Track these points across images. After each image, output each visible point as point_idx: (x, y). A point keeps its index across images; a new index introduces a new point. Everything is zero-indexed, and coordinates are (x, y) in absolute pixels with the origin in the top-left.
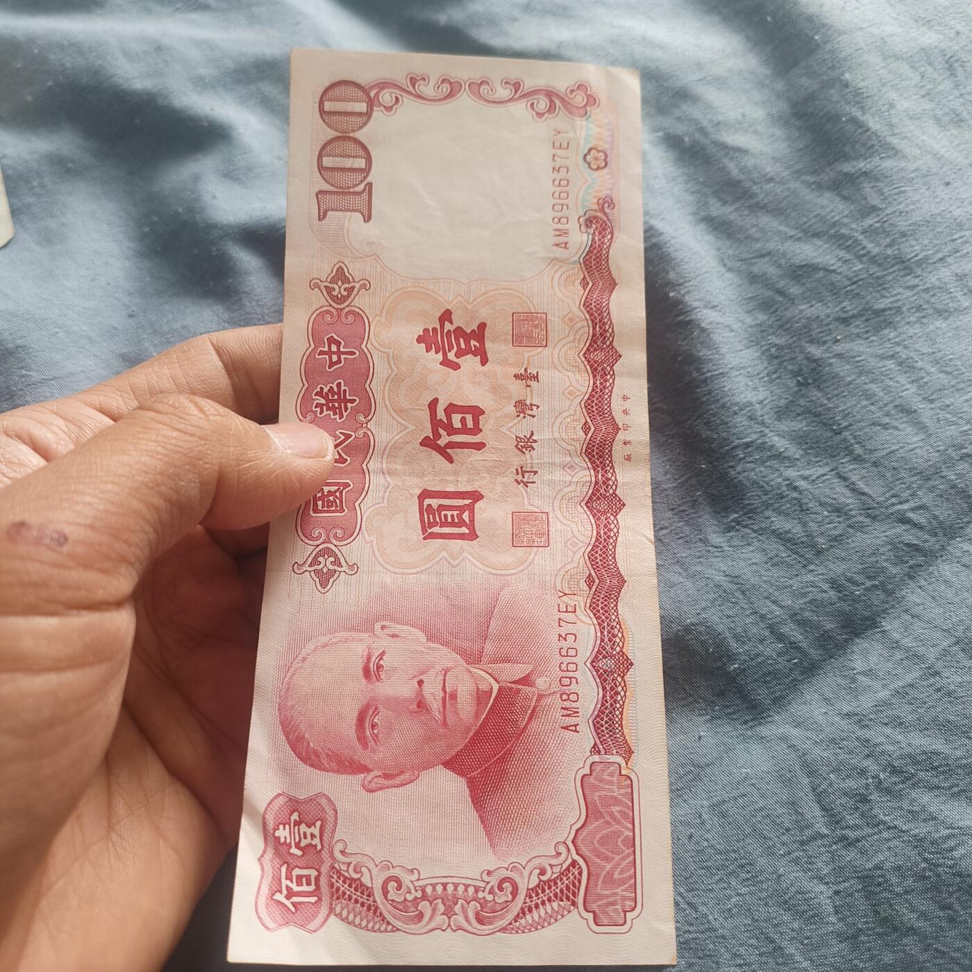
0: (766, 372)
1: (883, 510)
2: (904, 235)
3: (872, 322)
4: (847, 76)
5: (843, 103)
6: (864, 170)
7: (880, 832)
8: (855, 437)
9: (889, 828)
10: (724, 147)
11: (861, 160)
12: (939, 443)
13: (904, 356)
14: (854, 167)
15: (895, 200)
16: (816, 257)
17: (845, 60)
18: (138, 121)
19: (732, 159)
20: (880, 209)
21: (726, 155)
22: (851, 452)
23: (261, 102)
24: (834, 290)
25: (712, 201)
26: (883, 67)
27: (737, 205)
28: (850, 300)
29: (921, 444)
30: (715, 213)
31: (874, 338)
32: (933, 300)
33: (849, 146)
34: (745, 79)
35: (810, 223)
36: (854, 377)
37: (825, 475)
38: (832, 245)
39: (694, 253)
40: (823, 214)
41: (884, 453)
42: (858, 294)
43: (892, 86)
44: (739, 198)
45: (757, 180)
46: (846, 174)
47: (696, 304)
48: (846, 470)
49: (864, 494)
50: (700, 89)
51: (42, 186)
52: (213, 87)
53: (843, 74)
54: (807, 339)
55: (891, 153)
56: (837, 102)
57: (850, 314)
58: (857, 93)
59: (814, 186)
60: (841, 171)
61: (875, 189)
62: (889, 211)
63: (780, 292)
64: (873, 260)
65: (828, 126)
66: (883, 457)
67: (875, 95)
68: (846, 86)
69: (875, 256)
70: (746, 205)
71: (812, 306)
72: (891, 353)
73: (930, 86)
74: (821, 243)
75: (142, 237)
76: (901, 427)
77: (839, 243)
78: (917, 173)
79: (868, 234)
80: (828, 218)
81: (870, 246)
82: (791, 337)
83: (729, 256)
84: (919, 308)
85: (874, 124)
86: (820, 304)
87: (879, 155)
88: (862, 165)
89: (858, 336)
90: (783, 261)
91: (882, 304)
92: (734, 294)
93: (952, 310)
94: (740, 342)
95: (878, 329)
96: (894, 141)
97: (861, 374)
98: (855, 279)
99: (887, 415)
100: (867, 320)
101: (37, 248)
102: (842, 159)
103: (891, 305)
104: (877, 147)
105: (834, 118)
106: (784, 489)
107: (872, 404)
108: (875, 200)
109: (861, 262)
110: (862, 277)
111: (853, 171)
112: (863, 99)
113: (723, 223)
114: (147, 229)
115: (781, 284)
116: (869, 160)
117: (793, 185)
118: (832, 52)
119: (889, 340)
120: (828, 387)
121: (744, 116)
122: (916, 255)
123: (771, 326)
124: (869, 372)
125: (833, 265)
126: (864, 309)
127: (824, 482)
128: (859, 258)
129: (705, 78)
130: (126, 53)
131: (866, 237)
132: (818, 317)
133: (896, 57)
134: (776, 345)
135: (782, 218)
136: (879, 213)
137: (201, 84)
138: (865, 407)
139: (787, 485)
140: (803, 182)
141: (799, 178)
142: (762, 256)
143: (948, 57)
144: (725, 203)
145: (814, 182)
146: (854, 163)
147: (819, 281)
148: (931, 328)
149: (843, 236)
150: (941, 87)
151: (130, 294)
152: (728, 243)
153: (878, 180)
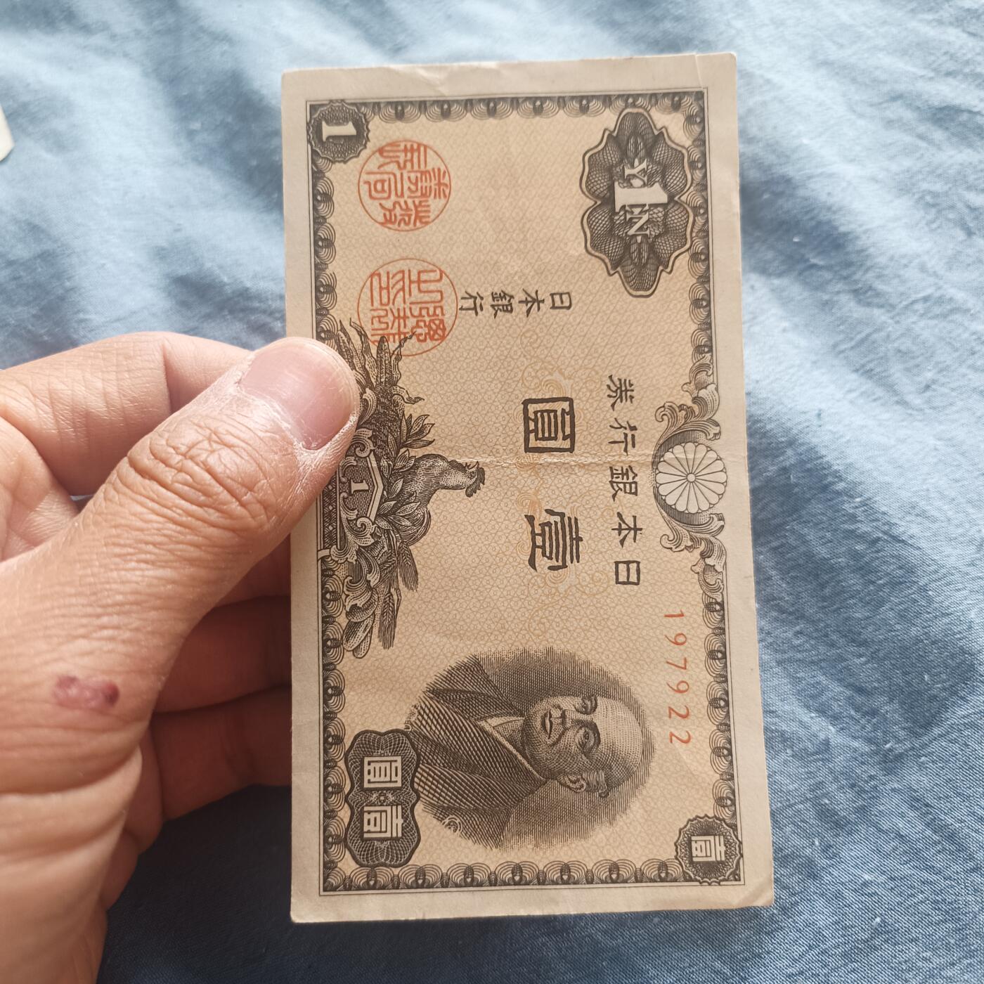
35: (940, 62)
38: (970, 84)
46: (968, 10)
71: (961, 152)
77: (976, 83)
90: (918, 103)
106: (974, 344)
111: (976, 6)
113: (844, 67)
123: (920, 172)
139: (975, 340)
140: (921, 21)
144: (841, 46)
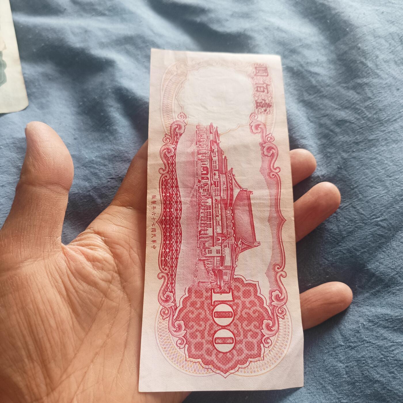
0: (325, 163)
1: (369, 221)
2: (380, 110)
3: (368, 144)
4: (360, 45)
5: (358, 56)
6: (366, 82)
7: (364, 344)
8: (359, 191)
9: (368, 342)
10: (310, 72)
11: (364, 78)
12: (393, 194)
13: (380, 159)
14: (362, 81)
15: (377, 95)
16: (346, 117)
17: (358, 38)
18: (77, 59)
19: (313, 77)
20: (371, 99)
21: (311, 75)
22: (358, 197)
23: (126, 52)
24: (353, 130)
25: (305, 94)
26: (374, 41)
27: (315, 95)
28: (359, 135)
29: (385, 194)
30: (306, 99)
31: (368, 151)
32: (391, 136)
33: (360, 72)
34: (319, 45)
36: (359, 167)
37: (347, 206)
39: (297, 116)
40: (349, 99)
41: (371, 197)
42: (362, 133)
43: (378, 49)
44: (316, 93)
45: (323, 86)
47: (298, 137)
48: (355, 204)
49: (362, 214)
50: (300, 49)
51: (40, 85)
52: (107, 46)
53: (358, 44)
54: (342, 150)
55: (376, 76)
56: (355, 55)
57: (359, 140)
58: (363, 52)
59: (345, 88)
60: (357, 82)
61: (370, 91)
62: (375, 100)
63: (332, 131)
64: (369, 119)
65: (352, 65)
66: (370, 199)
67: (370, 53)
68: (359, 49)
69: (369, 118)
70: (319, 95)
72: (374, 157)
73: (393, 48)
74: (348, 111)
75: (80, 106)
76: (378, 187)
78: (386, 85)
79: (367, 109)
80: (351, 101)
81: (367, 114)
82: (336, 149)
83: (311, 116)
84: (386, 139)
85: (370, 64)
86: (347, 136)
87: (372, 77)
88: (365, 80)
89: (362, 150)
91: (371, 137)
92: (313, 132)
93: (399, 140)
94: (316, 152)
95: (370, 147)
96: (378, 71)
97: (362, 166)
98: (361, 127)
99: (372, 182)
100: (366, 143)
101: (38, 110)
102: (357, 78)
103: (374, 138)
104: (371, 74)
105: (354, 61)
107: (366, 178)
108: (370, 95)
109: (364, 120)
110: (364, 126)
112: (366, 54)
114: (81, 104)
115: (332, 127)
116: (367, 79)
117: (338, 88)
118: (354, 35)
119: (374, 152)
120: (349, 170)
121: (318, 60)
122: (385, 118)
124: (366, 165)
125: (353, 120)
126: (365, 139)
127: (346, 209)
128: (363, 118)
129: (302, 45)
130: (73, 33)
131: (366, 110)
132: (346, 141)
133: (379, 37)
134: (329, 152)
135: (333, 101)
136: (371, 100)
137: (103, 45)
138: (364, 179)
141: (340, 85)
142: (325, 116)
143: (400, 37)
145: (346, 87)
146: (362, 79)
147: (347, 127)
148: (391, 147)
149: (357, 109)
150: (397, 49)
151: (75, 130)
152: (311, 111)
153: (371, 87)
